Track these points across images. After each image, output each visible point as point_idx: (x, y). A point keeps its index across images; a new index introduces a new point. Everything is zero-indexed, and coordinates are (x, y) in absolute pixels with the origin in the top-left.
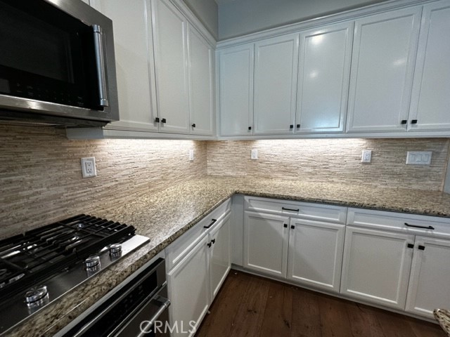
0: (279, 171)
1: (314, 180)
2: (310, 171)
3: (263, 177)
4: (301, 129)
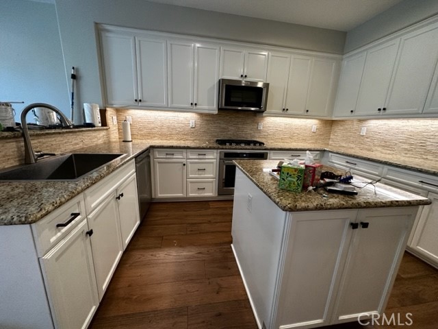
0: (379, 146)
1: (408, 155)
2: (406, 147)
3: (366, 149)
4: (387, 112)
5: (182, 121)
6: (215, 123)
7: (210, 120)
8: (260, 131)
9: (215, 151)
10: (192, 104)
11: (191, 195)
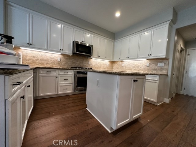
4: (129, 58)
5: (53, 58)
6: (70, 60)
7: (68, 58)
8: (89, 64)
9: (72, 71)
10: (60, 49)
11: (60, 93)
